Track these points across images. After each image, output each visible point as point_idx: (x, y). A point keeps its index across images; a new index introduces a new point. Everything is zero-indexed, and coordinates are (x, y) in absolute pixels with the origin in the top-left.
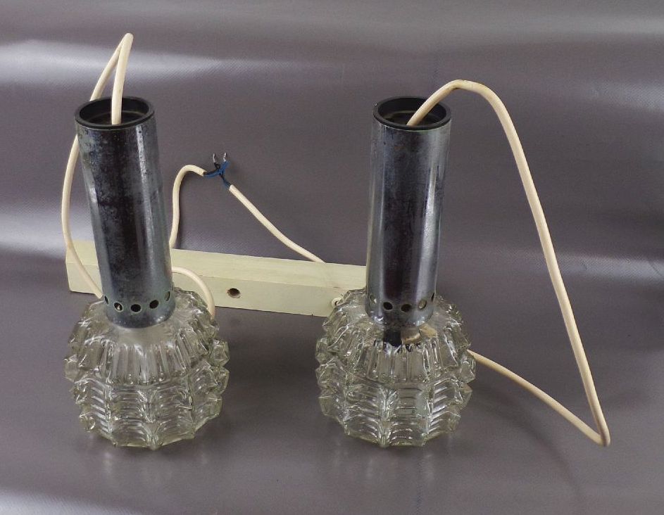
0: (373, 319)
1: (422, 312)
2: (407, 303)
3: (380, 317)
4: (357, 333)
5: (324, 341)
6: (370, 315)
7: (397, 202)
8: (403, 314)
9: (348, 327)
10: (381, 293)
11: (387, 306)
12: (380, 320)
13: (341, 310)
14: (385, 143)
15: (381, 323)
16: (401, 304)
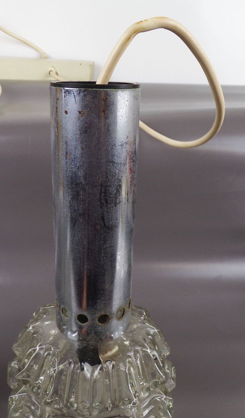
0: (66, 335)
1: (120, 322)
2: (103, 313)
3: (74, 333)
4: (49, 354)
5: (14, 364)
6: (62, 331)
7: (86, 187)
8: (101, 327)
9: (38, 348)
10: (74, 304)
11: (82, 319)
12: (74, 335)
13: (31, 328)
14: (66, 112)
15: (76, 339)
16: (98, 315)
